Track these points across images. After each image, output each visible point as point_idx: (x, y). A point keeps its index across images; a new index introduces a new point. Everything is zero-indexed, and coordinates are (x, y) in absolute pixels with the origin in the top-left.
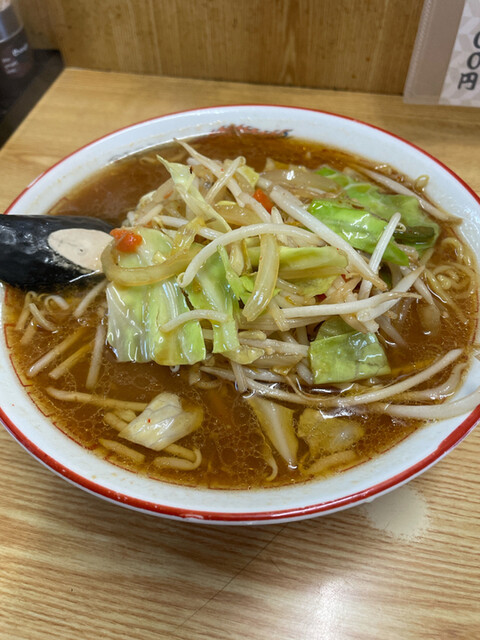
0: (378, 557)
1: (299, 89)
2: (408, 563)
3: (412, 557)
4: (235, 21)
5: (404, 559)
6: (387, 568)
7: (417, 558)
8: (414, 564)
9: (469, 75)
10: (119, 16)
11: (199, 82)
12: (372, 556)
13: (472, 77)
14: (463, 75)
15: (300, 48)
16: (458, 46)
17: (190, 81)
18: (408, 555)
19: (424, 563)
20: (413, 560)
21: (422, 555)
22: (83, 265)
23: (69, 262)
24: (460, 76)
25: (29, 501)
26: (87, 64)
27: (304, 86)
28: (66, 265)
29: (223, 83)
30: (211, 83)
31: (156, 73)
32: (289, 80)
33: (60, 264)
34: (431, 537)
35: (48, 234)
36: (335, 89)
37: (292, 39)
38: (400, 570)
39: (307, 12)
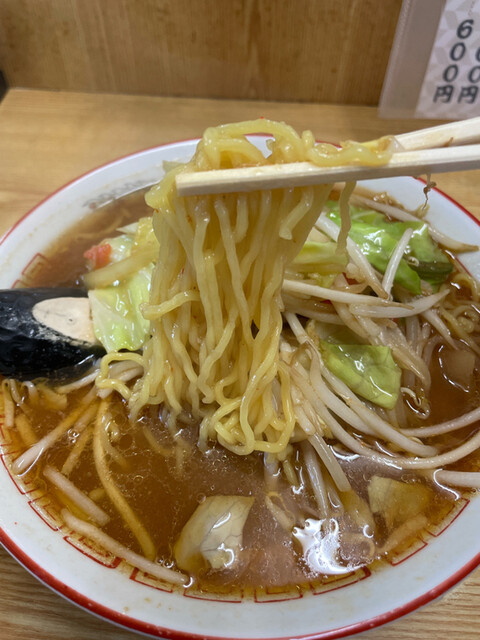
0: (418, 621)
1: (263, 103)
2: (449, 623)
3: (452, 616)
4: (194, 35)
5: (445, 619)
6: (428, 632)
7: (458, 616)
8: (457, 624)
9: (444, 88)
10: (66, 32)
11: (158, 99)
12: (412, 620)
13: (448, 90)
14: (439, 88)
15: (263, 61)
16: (434, 59)
17: (148, 99)
18: (448, 614)
19: (465, 620)
20: (454, 619)
21: (462, 612)
22: (73, 336)
23: (58, 334)
24: (435, 90)
25: (30, 601)
26: (33, 83)
27: (267, 99)
28: (54, 338)
29: (184, 100)
30: (170, 100)
31: (109, 90)
32: (253, 93)
33: (47, 337)
34: (468, 591)
35: (32, 306)
36: (301, 101)
37: (254, 52)
38: (442, 632)
39: (270, 24)
